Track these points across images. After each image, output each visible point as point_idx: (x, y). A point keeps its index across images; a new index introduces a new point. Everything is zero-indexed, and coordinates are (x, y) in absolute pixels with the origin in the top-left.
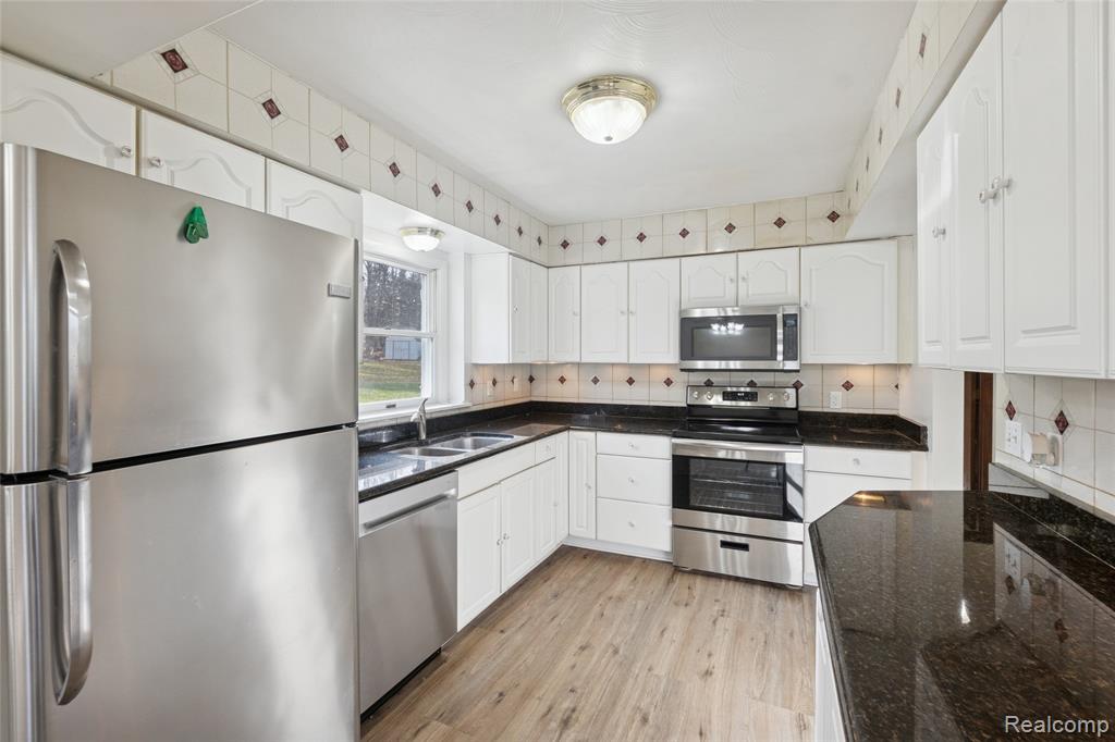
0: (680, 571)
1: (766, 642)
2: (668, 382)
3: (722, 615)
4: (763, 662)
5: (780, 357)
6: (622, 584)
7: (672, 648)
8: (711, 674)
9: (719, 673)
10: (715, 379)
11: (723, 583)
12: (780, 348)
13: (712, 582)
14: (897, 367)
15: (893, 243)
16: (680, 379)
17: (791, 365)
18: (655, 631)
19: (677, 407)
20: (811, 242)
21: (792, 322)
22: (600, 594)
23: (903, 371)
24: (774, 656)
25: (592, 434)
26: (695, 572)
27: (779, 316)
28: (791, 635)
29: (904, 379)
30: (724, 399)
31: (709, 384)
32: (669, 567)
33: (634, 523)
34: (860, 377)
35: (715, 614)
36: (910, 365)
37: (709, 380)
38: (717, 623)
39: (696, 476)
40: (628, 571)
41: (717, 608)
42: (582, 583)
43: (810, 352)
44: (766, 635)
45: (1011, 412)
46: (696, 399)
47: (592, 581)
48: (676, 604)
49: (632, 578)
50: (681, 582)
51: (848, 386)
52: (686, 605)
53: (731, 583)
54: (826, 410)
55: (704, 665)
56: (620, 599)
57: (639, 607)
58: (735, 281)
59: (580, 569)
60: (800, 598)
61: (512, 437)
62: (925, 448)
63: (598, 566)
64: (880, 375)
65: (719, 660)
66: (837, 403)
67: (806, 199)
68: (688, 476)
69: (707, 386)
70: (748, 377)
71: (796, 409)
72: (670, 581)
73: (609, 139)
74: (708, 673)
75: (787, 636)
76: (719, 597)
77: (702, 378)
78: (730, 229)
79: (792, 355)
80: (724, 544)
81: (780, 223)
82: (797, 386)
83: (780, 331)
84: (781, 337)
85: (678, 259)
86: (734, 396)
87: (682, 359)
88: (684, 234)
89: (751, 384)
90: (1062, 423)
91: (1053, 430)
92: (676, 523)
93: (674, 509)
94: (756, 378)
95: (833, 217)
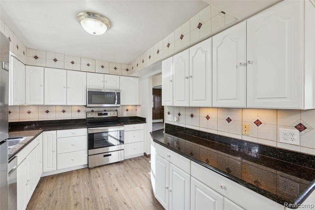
0: (91, 169)
1: (124, 176)
2: (79, 111)
3: (110, 175)
4: (126, 180)
5: (116, 103)
6: (74, 180)
7: (104, 189)
8: (118, 189)
9: (119, 188)
10: (95, 109)
11: (105, 167)
12: (116, 101)
13: (102, 168)
14: (136, 106)
15: (138, 78)
16: (83, 110)
17: (118, 105)
18: (96, 188)
19: (82, 119)
20: (122, 75)
21: (119, 94)
22: (69, 187)
24: (128, 178)
25: (55, 131)
26: (95, 167)
27: (116, 93)
28: (128, 172)
29: (138, 108)
30: (98, 115)
31: (92, 111)
32: (86, 169)
33: (73, 159)
34: (130, 108)
35: (108, 175)
36: (140, 105)
37: (92, 110)
38: (110, 177)
39: (96, 139)
40: (74, 175)
41: (107, 173)
42: (59, 187)
43: (122, 103)
44: (123, 174)
45: (169, 113)
46: (90, 116)
47: (62, 184)
48: (96, 178)
49: (77, 177)
50: (93, 172)
51: (127, 110)
52: (99, 177)
53: (107, 166)
54: (123, 116)
55: (115, 189)
56: (77, 185)
57: (86, 184)
58: (104, 82)
59: (54, 182)
60: (124, 163)
61: (22, 138)
62: (146, 123)
63: (60, 179)
64: (134, 107)
65: (117, 185)
66: (125, 114)
67: (121, 64)
68: (94, 139)
69: (92, 112)
70: (104, 109)
71: (117, 117)
72: (90, 173)
73: (95, 33)
74: (117, 190)
75: (127, 172)
76: (106, 171)
77: (91, 109)
78: (103, 67)
79: (119, 103)
80: (105, 156)
81: (115, 68)
82: (116, 111)
83: (116, 97)
84: (116, 98)
85: (86, 72)
86: (101, 114)
87: (88, 104)
88: (88, 65)
89: (105, 111)
90: (179, 115)
91: (178, 116)
92: (89, 155)
93: (89, 150)
94: (106, 109)
95: (127, 70)
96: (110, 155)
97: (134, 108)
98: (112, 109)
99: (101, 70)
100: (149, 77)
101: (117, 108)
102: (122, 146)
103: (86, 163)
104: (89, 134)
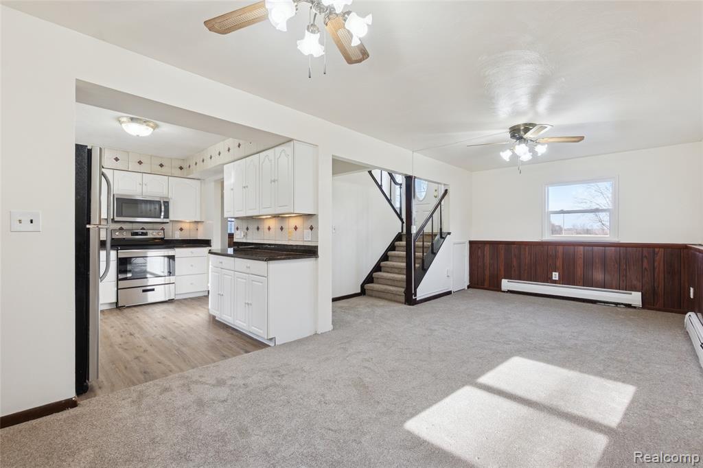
0: (121, 308)
5: (162, 217)
10: (125, 226)
12: (163, 214)
14: (197, 222)
15: (199, 181)
17: (166, 220)
20: (173, 175)
21: (167, 204)
23: (200, 224)
27: (162, 201)
29: (200, 227)
30: (132, 235)
31: (121, 229)
32: (114, 308)
34: (185, 226)
36: (203, 222)
37: (121, 226)
43: (172, 217)
45: (237, 229)
46: (117, 235)
51: (181, 229)
54: (174, 239)
58: (142, 185)
60: (174, 302)
62: (211, 246)
66: (178, 235)
67: (171, 159)
70: (140, 226)
71: (163, 238)
77: (118, 226)
78: (140, 163)
79: (167, 216)
80: (144, 291)
81: (161, 165)
82: (163, 229)
83: (163, 207)
84: (163, 209)
85: (112, 171)
86: (137, 234)
87: (117, 216)
88: (117, 159)
89: (143, 229)
90: (247, 229)
91: (246, 231)
92: (119, 287)
93: (119, 282)
94: (145, 226)
95: (181, 168)
96: (153, 290)
97: (193, 226)
98: (156, 226)
99: (138, 168)
100: (215, 181)
101: (164, 226)
102: (172, 279)
103: (114, 300)
104: (120, 258)
